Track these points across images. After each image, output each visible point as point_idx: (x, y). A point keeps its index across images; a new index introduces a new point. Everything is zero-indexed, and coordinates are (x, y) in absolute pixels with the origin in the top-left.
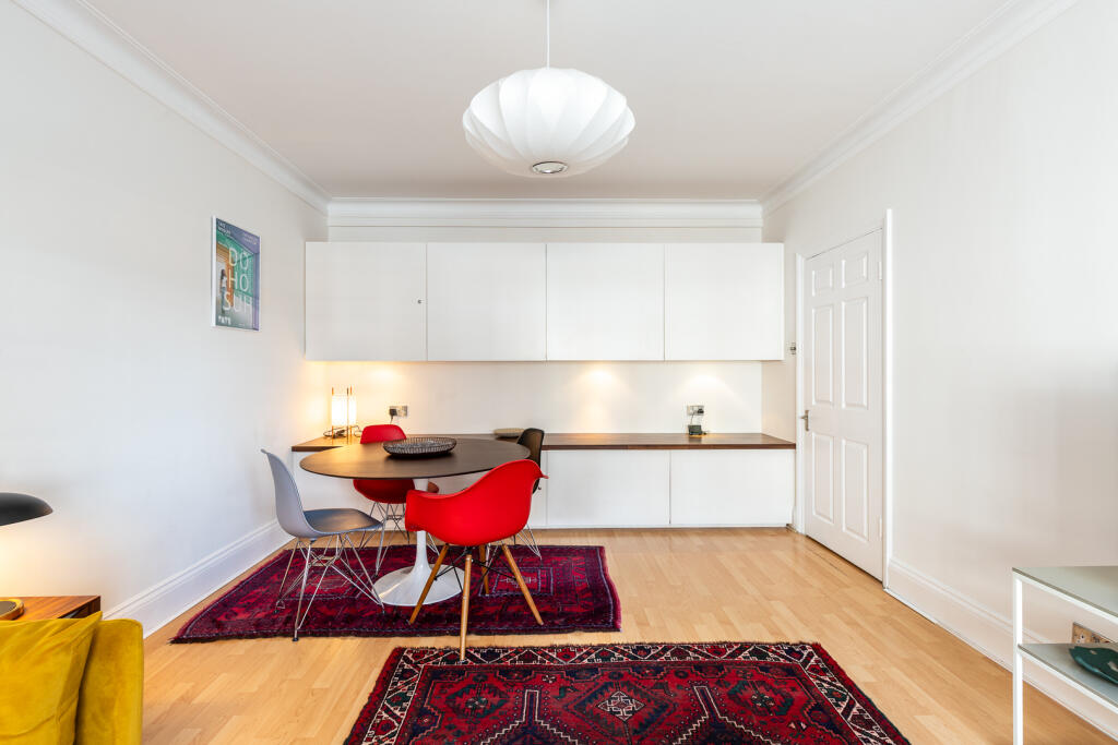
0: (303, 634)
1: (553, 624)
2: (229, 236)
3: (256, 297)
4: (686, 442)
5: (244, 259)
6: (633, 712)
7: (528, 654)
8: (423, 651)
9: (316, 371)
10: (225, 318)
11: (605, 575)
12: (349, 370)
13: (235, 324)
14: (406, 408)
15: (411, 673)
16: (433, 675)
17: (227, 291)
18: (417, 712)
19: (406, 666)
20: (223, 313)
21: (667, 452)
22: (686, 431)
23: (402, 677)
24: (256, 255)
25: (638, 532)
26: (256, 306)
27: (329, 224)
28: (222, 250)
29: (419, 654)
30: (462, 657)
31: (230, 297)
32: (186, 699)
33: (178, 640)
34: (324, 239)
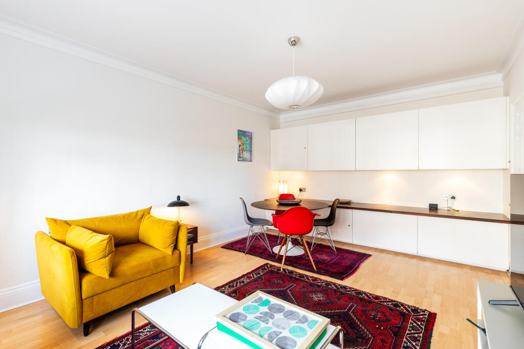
0: (247, 253)
1: (320, 271)
2: (242, 134)
3: (251, 151)
4: (428, 212)
5: (247, 140)
6: (320, 300)
7: (302, 276)
8: (273, 266)
9: (275, 175)
10: (240, 158)
11: (360, 264)
12: (286, 175)
13: (244, 160)
14: (305, 189)
15: (266, 269)
16: (271, 272)
17: (241, 150)
18: (260, 278)
19: (266, 268)
20: (240, 157)
21: (416, 216)
22: (428, 207)
23: (262, 269)
24: (251, 138)
25: (397, 254)
26: (251, 154)
27: (281, 122)
28: (239, 138)
29: (271, 266)
30: (281, 270)
31: (242, 152)
32: (216, 259)
33: (222, 247)
34: (278, 128)
